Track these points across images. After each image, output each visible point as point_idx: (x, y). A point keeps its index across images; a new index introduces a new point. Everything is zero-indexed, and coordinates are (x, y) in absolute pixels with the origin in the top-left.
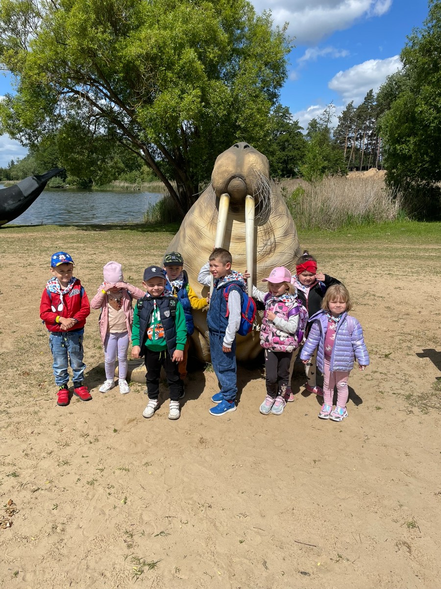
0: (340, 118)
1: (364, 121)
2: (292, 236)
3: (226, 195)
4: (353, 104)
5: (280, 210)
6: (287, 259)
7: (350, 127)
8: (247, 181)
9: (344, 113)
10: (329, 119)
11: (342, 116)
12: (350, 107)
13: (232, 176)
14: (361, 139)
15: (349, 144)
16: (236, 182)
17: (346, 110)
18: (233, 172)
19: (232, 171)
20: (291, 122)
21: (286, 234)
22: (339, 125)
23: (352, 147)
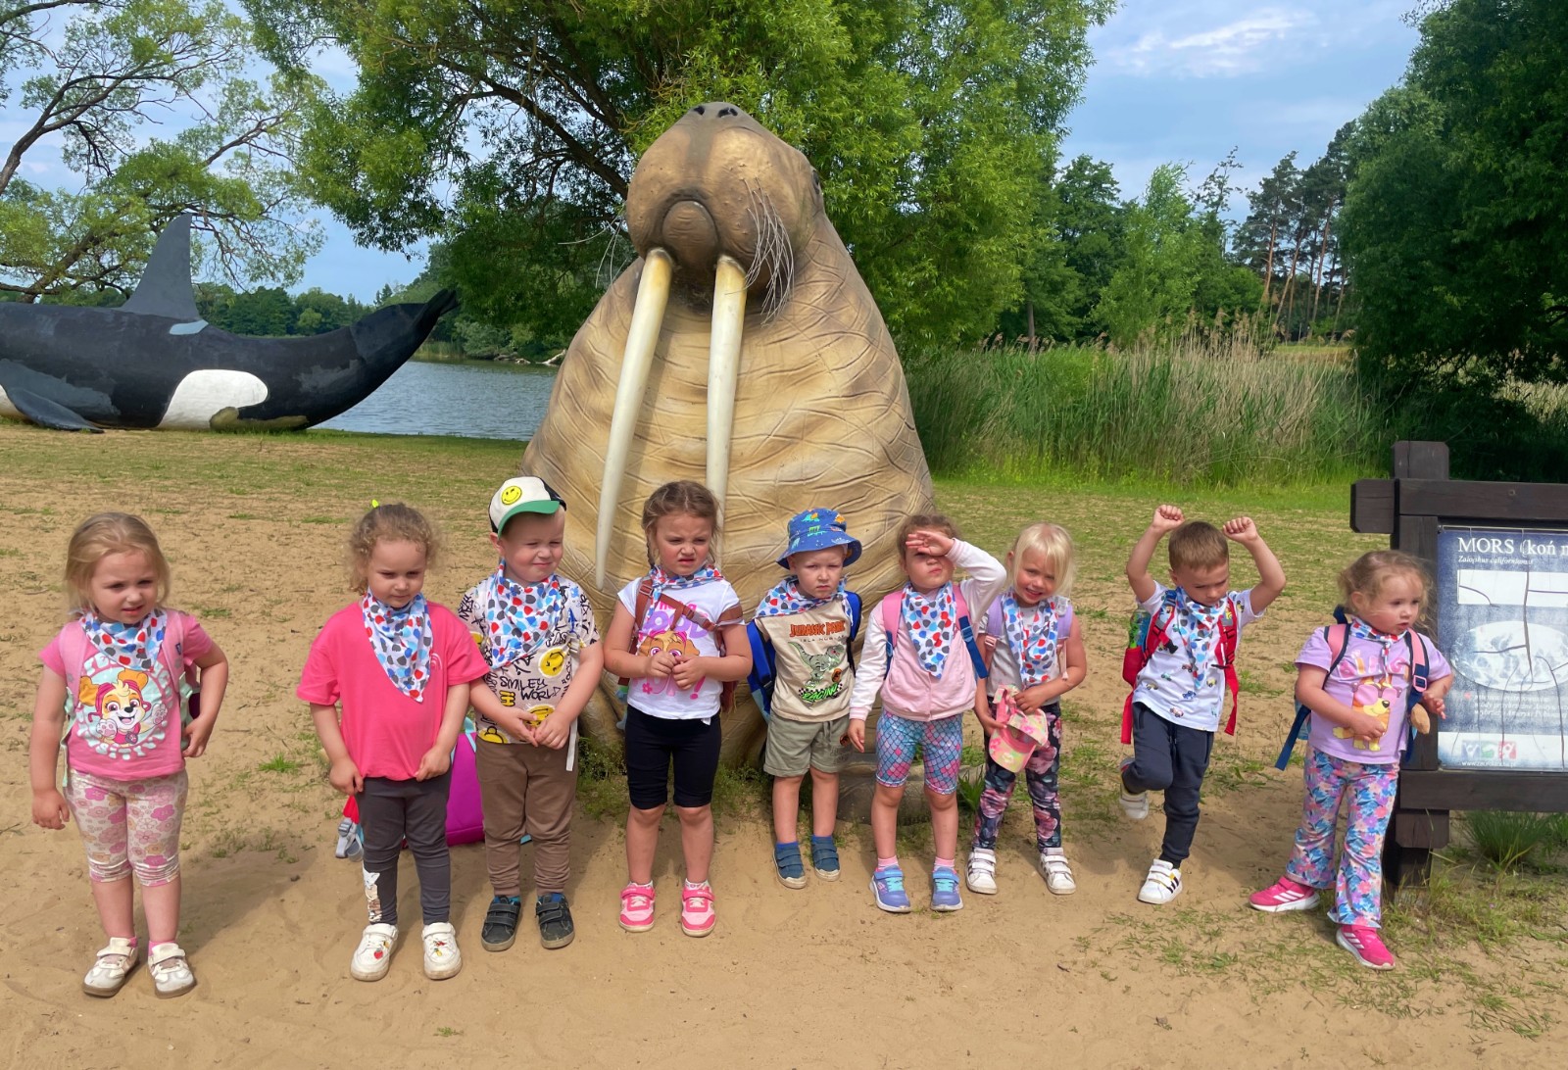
0: (1253, 197)
1: (1324, 207)
2: (878, 399)
3: (660, 255)
4: (1293, 162)
5: (844, 319)
6: (855, 467)
7: (1284, 223)
8: (717, 209)
9: (1267, 184)
10: (1221, 198)
11: (1260, 191)
12: (1284, 168)
13: (675, 195)
14: (1314, 257)
15: (1278, 268)
16: (685, 212)
17: (1271, 176)
18: (675, 182)
19: (671, 179)
20: (1115, 204)
21: (857, 390)
22: (1249, 218)
23: (1285, 277)
